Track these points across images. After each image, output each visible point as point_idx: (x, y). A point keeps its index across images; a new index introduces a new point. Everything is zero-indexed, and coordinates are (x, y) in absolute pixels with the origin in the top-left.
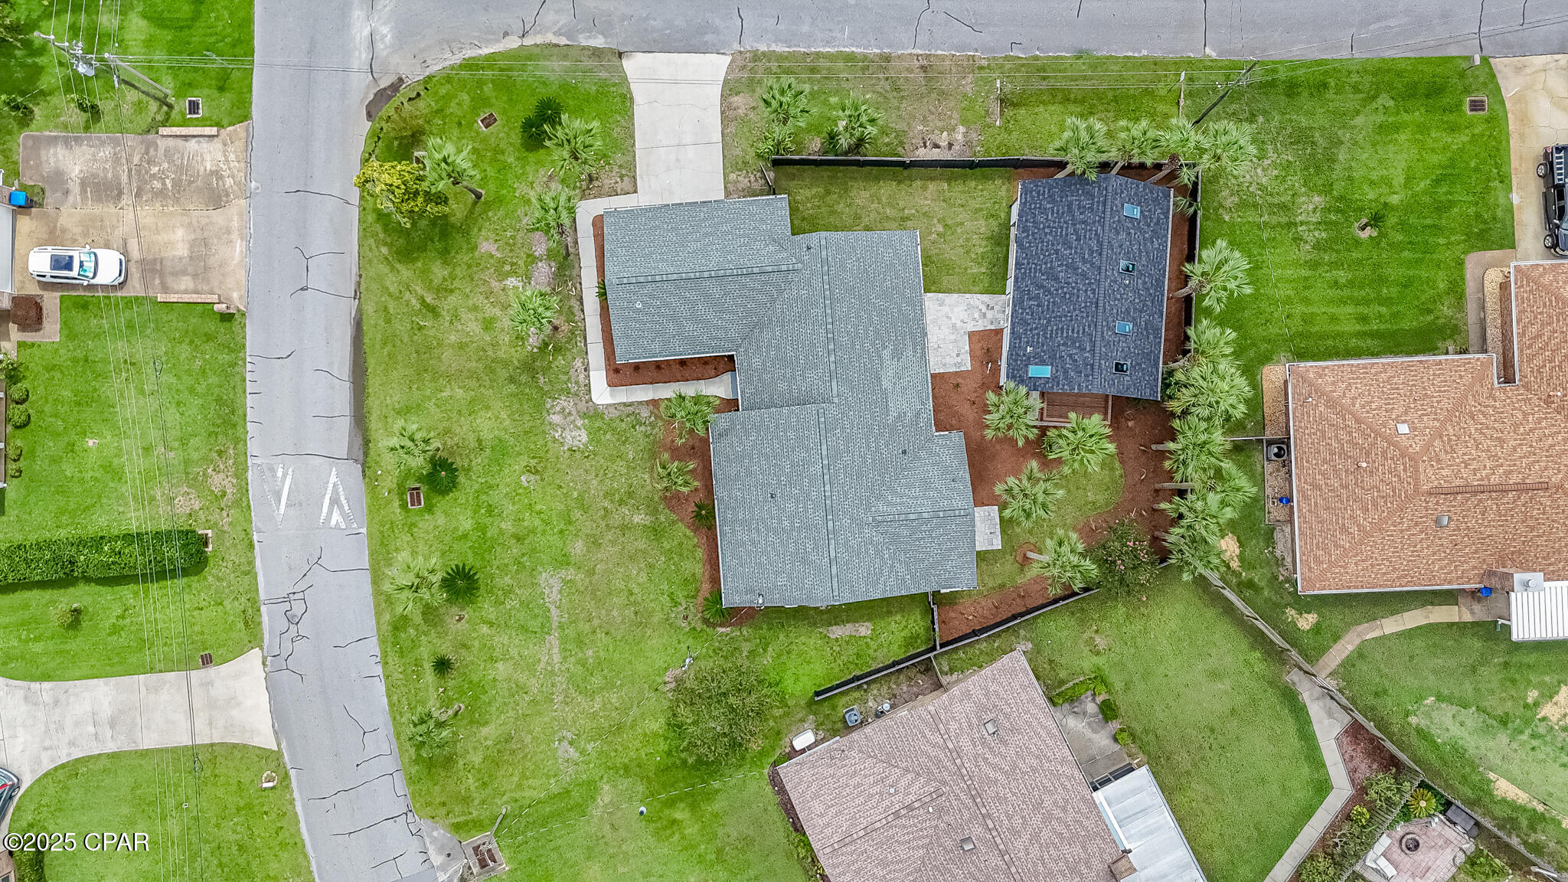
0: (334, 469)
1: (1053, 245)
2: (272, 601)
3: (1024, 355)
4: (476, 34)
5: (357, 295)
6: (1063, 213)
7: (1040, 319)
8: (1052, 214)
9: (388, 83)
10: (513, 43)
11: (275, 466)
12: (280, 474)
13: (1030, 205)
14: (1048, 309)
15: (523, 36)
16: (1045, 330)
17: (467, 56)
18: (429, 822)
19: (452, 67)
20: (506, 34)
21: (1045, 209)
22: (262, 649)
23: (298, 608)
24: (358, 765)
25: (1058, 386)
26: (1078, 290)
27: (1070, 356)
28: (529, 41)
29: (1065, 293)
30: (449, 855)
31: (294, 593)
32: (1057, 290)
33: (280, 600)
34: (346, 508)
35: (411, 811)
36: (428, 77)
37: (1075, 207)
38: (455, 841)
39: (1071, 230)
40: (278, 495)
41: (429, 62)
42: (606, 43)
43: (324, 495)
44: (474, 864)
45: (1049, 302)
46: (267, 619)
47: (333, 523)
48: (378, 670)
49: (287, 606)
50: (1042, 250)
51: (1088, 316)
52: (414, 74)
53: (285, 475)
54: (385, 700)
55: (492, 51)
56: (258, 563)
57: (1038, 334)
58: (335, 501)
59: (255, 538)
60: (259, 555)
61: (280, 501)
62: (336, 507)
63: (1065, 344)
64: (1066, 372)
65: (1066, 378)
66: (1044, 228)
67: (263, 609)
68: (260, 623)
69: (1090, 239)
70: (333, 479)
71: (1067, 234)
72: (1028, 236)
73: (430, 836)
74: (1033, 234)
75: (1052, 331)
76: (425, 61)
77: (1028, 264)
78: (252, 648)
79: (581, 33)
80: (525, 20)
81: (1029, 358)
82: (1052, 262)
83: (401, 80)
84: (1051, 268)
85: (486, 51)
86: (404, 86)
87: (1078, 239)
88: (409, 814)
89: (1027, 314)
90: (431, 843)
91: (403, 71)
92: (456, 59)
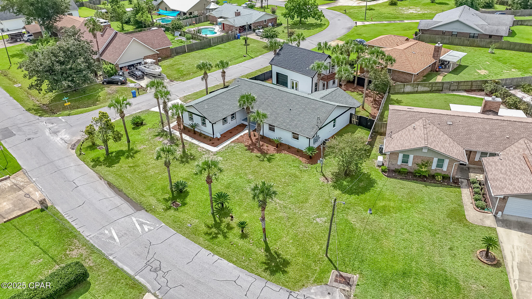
0: (133, 217)
2: (139, 272)
9: (75, 142)
11: (103, 232)
12: (107, 232)
18: (304, 289)
22: (149, 291)
23: (155, 265)
24: (246, 295)
30: (329, 294)
31: (149, 261)
33: (143, 268)
34: (149, 223)
35: (291, 292)
38: (324, 286)
40: (112, 238)
43: (135, 226)
44: (343, 286)
46: (142, 279)
47: (146, 230)
48: (216, 257)
49: (149, 268)
52: (83, 137)
53: (110, 231)
54: (231, 264)
56: (120, 264)
58: (141, 224)
59: (111, 258)
60: (118, 262)
61: (114, 239)
62: (143, 225)
67: (137, 277)
68: (140, 283)
70: (135, 220)
73: (312, 294)
78: (144, 295)
83: (79, 140)
88: (292, 293)
90: (315, 296)
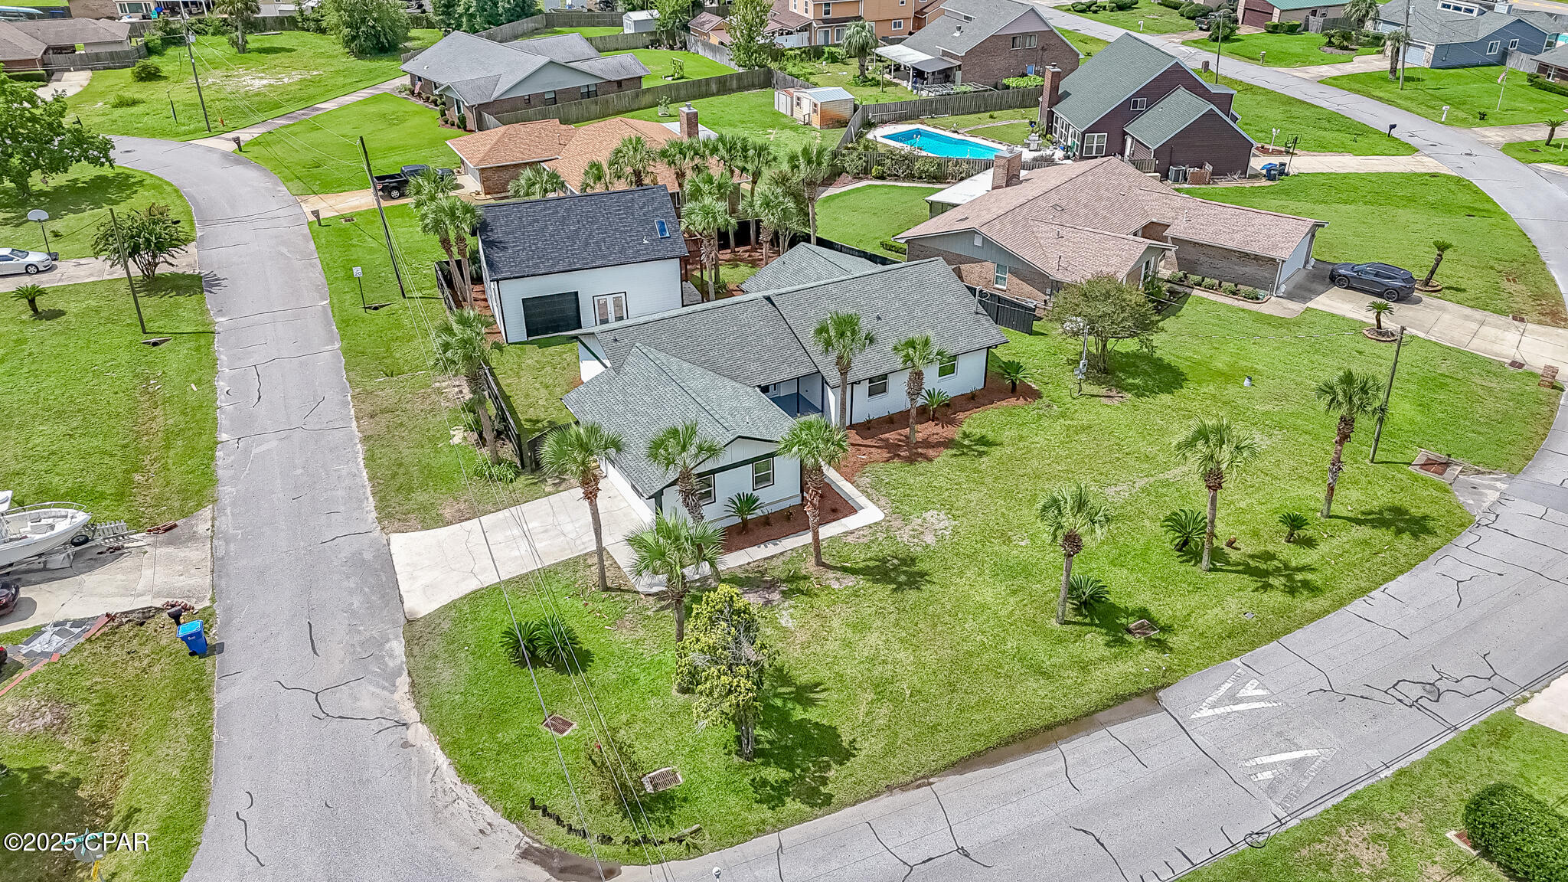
0: (1193, 717)
1: (546, 240)
2: (1442, 722)
3: (652, 245)
4: (414, 780)
5: (921, 780)
6: (515, 237)
7: (616, 238)
8: (518, 246)
9: (538, 869)
10: (420, 734)
11: (1264, 786)
12: (1268, 775)
13: (512, 266)
14: (606, 233)
15: (404, 724)
16: (625, 232)
17: (457, 780)
19: (481, 793)
20: (406, 745)
21: (514, 253)
22: (1511, 710)
23: (1412, 690)
25: (669, 213)
26: (583, 212)
27: (641, 208)
28: (413, 716)
29: (588, 222)
31: (1399, 701)
32: (587, 229)
33: (1429, 713)
34: (1228, 683)
35: (1479, 524)
36: (509, 817)
37: (508, 229)
39: (530, 228)
40: (1298, 765)
41: (482, 825)
42: (397, 637)
43: (1237, 712)
45: (599, 234)
47: (1261, 692)
48: (1378, 594)
50: (552, 248)
51: (603, 201)
52: (510, 837)
53: (1263, 768)
55: (439, 752)
57: (630, 237)
58: (1235, 700)
59: (1388, 773)
61: (1302, 759)
62: (1240, 695)
63: (633, 214)
64: (655, 209)
65: (661, 208)
66: (531, 251)
69: (535, 212)
70: (1206, 712)
71: (534, 231)
72: (541, 263)
74: (539, 258)
75: (624, 227)
76: (481, 831)
77: (568, 257)
78: (1524, 719)
79: (387, 665)
80: (376, 730)
81: (654, 240)
82: (562, 238)
83: (526, 854)
84: (568, 237)
85: (442, 760)
86: (537, 845)
87: (537, 221)
89: (614, 249)
91: (509, 854)
92: (467, 793)
